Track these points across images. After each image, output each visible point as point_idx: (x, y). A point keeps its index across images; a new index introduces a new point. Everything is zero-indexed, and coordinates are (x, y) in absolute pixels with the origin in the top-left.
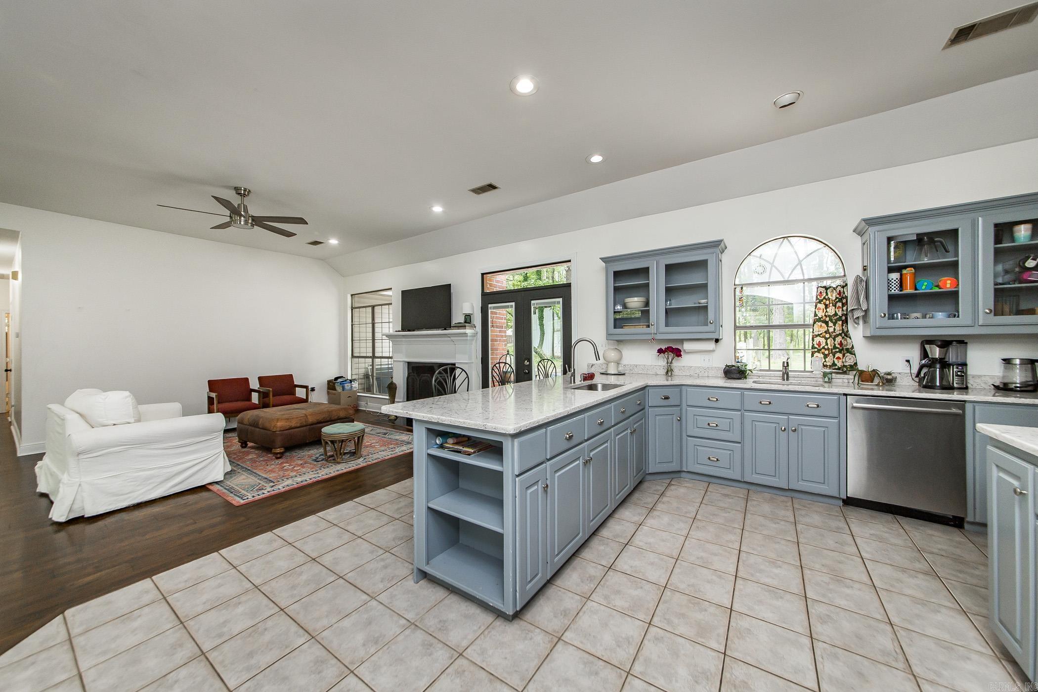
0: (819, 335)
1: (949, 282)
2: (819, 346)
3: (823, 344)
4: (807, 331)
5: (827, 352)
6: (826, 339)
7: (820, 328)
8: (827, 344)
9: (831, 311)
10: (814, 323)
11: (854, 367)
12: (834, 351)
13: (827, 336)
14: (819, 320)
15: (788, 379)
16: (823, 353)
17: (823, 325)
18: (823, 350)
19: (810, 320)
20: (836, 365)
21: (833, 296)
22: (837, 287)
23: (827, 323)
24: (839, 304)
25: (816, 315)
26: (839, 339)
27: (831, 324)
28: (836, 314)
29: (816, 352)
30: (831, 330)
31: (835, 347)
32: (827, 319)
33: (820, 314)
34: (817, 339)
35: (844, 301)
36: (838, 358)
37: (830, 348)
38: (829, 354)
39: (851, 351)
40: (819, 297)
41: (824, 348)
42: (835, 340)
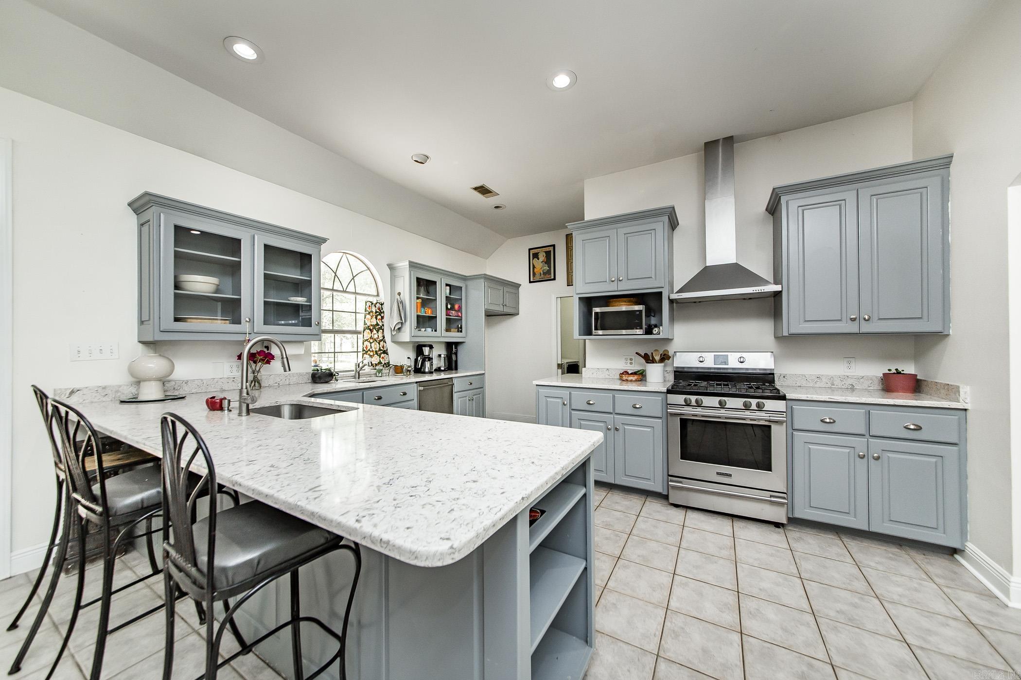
0: (367, 340)
1: (430, 311)
2: (367, 349)
3: (369, 347)
4: (360, 336)
5: (372, 354)
6: (371, 343)
7: (367, 334)
8: (371, 347)
9: (374, 322)
10: (364, 330)
11: (388, 365)
12: (379, 352)
13: (371, 341)
14: (368, 328)
15: (359, 378)
16: (369, 355)
17: (370, 332)
18: (369, 352)
19: (360, 327)
20: (382, 363)
21: (374, 310)
22: (376, 303)
23: (371, 330)
24: (379, 317)
25: (365, 324)
26: (382, 343)
27: (375, 331)
28: (377, 324)
29: (364, 353)
30: (376, 336)
31: (380, 350)
32: (372, 328)
33: (369, 324)
34: (366, 343)
35: (382, 315)
36: (383, 358)
37: (374, 350)
38: (374, 355)
39: (385, 352)
40: (368, 309)
41: (369, 350)
42: (379, 344)
